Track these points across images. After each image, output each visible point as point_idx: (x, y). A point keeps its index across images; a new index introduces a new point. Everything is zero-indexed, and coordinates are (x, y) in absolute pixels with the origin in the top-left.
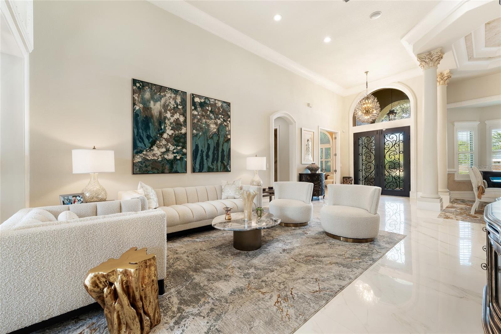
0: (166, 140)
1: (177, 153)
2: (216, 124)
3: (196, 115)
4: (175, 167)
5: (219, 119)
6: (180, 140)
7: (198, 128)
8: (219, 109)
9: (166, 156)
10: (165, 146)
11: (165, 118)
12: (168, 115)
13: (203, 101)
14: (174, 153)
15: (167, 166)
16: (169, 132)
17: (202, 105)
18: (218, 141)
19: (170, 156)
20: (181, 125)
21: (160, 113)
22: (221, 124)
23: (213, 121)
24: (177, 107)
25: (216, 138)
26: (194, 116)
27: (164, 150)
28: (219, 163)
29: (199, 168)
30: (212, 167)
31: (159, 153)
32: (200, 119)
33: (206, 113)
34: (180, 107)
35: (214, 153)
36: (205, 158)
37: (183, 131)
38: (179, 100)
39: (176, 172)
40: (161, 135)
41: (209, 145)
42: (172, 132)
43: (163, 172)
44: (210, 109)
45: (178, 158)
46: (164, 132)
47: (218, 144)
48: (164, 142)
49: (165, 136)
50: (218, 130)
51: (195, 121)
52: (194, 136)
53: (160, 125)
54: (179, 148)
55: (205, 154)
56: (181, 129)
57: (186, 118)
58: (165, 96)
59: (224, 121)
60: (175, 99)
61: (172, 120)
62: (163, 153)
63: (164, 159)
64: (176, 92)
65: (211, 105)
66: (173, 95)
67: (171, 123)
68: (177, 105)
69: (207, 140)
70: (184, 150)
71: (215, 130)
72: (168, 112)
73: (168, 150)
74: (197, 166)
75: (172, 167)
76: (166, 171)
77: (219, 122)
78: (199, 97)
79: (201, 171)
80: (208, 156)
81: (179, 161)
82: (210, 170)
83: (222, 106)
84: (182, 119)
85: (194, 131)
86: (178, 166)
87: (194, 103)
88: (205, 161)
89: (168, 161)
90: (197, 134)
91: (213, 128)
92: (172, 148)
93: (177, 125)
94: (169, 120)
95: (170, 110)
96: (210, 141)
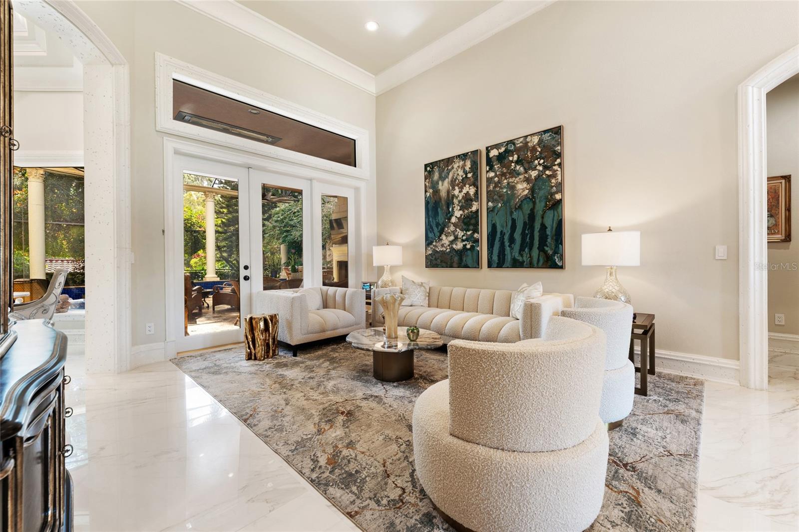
0: (455, 225)
1: (467, 240)
2: (527, 180)
3: (492, 178)
4: (464, 259)
5: (534, 169)
6: (470, 222)
7: (496, 197)
8: (534, 149)
9: (454, 246)
10: (454, 232)
11: (454, 196)
12: (456, 192)
13: (502, 150)
14: (463, 241)
15: (456, 259)
16: (458, 213)
17: (501, 158)
18: (532, 210)
19: (459, 246)
20: (472, 200)
21: (448, 192)
22: (538, 177)
23: (521, 177)
24: (466, 177)
25: (527, 208)
26: (489, 180)
27: (452, 238)
28: (535, 252)
29: (499, 262)
30: (520, 259)
31: (448, 243)
32: (499, 182)
33: (508, 167)
34: (470, 175)
35: (523, 235)
36: (507, 244)
37: (474, 208)
38: (468, 164)
39: (466, 266)
40: (449, 219)
41: (514, 221)
42: (461, 212)
43: (451, 267)
44: (516, 157)
45: (468, 247)
46: (452, 215)
47: (532, 216)
48: (452, 228)
49: (453, 220)
50: (532, 190)
51: (491, 187)
52: (490, 211)
53: (448, 208)
54: (469, 233)
55: (506, 237)
56: (471, 207)
57: (477, 188)
58: (453, 168)
59: (546, 168)
60: (463, 167)
61: (460, 198)
62: (452, 242)
63: (452, 249)
64: (463, 157)
65: (517, 150)
66: (461, 163)
67: (459, 202)
68: (466, 174)
69: (511, 213)
70: (476, 235)
71: (526, 192)
72: (456, 188)
73: (456, 238)
74: (495, 258)
75: (461, 259)
76: (455, 264)
77: (534, 174)
78: (497, 146)
79: (500, 265)
80: (512, 240)
81: (469, 251)
82: (517, 264)
83: (540, 142)
84: (472, 191)
85: (490, 204)
86: (468, 259)
87: (489, 161)
88: (508, 249)
89: (457, 251)
90: (494, 207)
91: (522, 188)
92: (460, 234)
93: (468, 201)
94: (457, 198)
95: (458, 185)
96: (515, 215)
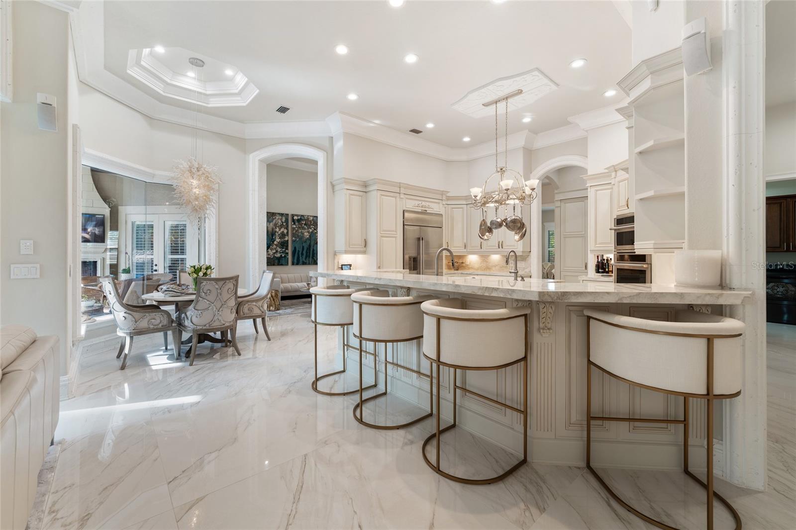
0: (276, 245)
1: (282, 253)
2: (308, 232)
3: (295, 228)
4: (281, 261)
5: (311, 229)
6: (284, 245)
7: (296, 236)
8: (311, 222)
9: (276, 255)
10: (275, 249)
11: (276, 232)
12: (277, 230)
13: (299, 218)
14: (280, 253)
15: (276, 261)
16: (278, 240)
17: (299, 221)
18: (310, 243)
19: (278, 255)
20: (285, 235)
21: (273, 229)
22: (312, 232)
23: (306, 230)
24: (283, 224)
25: (308, 242)
26: (294, 229)
27: (275, 251)
28: (311, 259)
29: (297, 262)
30: (305, 261)
31: (272, 254)
32: (298, 230)
33: (302, 225)
34: (284, 224)
35: (307, 252)
36: (300, 255)
37: (286, 239)
38: (284, 220)
39: (282, 265)
40: (273, 242)
41: (303, 247)
42: (280, 240)
43: (274, 265)
44: (304, 222)
45: (283, 256)
46: (275, 241)
47: (310, 246)
48: (275, 246)
49: (275, 243)
50: (310, 236)
51: (294, 232)
52: (293, 241)
53: (273, 236)
54: (283, 250)
55: (300, 253)
56: (285, 238)
57: (288, 230)
58: (275, 218)
59: (315, 229)
60: (281, 219)
61: (279, 233)
62: (274, 253)
63: (274, 257)
64: (282, 215)
65: (305, 220)
66: (280, 217)
67: (279, 235)
68: (283, 223)
69: (302, 244)
70: (287, 251)
71: (308, 236)
72: (277, 228)
73: (277, 251)
74: (295, 261)
75: (279, 262)
76: (276, 264)
77: (311, 230)
78: (297, 215)
79: (298, 264)
80: (302, 254)
81: (283, 258)
82: (304, 264)
83: (313, 220)
84: (285, 231)
85: (294, 238)
86: (283, 261)
87: (293, 220)
88: (301, 257)
89: (277, 258)
90: (295, 240)
91: (306, 235)
92: (279, 250)
93: (283, 235)
94: (278, 232)
95: (278, 227)
96: (304, 244)
